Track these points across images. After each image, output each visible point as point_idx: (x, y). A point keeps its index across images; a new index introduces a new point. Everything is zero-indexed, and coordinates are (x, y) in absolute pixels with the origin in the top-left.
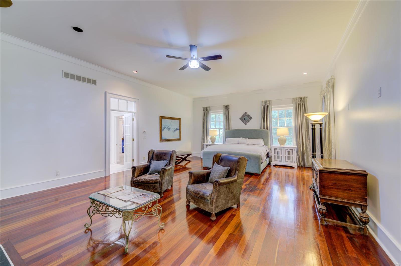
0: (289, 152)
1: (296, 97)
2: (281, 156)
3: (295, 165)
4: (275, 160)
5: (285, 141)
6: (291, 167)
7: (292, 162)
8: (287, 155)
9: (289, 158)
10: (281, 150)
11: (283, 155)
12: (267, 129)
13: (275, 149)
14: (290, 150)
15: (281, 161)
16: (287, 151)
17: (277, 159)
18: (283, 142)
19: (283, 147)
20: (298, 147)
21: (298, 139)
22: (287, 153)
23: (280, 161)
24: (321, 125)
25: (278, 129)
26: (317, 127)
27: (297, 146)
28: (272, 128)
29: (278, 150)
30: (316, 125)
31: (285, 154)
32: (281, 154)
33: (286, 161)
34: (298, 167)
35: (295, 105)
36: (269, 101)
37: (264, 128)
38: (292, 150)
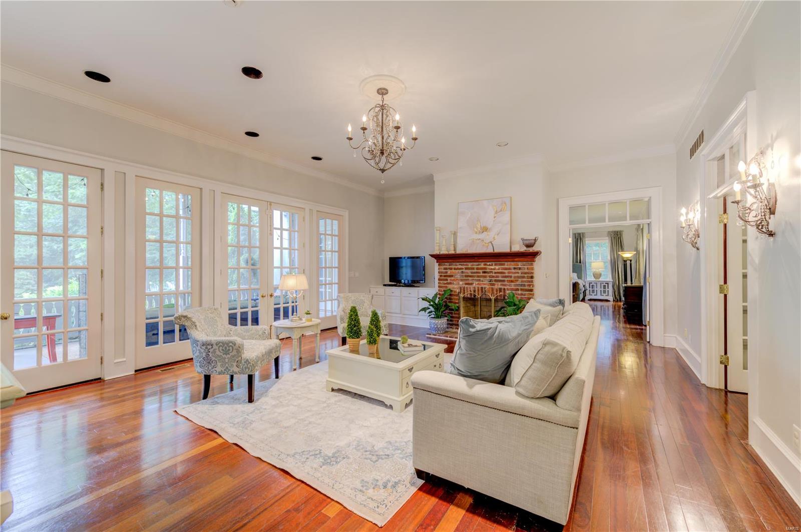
0: (605, 286)
1: (611, 230)
2: (597, 290)
3: (611, 298)
4: (590, 295)
5: (600, 275)
6: (607, 301)
7: (608, 295)
8: (602, 289)
9: (604, 292)
10: (596, 283)
11: (599, 289)
12: (580, 262)
13: (590, 283)
14: (606, 283)
15: (596, 295)
16: (602, 285)
17: (592, 293)
18: (597, 276)
19: (599, 281)
20: (614, 281)
21: (614, 273)
22: (602, 287)
23: (606, 295)
24: (631, 261)
25: (593, 263)
26: (628, 263)
27: (613, 279)
28: (585, 261)
29: (593, 284)
30: (628, 261)
31: (601, 288)
32: (597, 288)
33: (601, 295)
34: (614, 300)
35: (610, 238)
36: (583, 233)
37: (577, 262)
38: (608, 284)
